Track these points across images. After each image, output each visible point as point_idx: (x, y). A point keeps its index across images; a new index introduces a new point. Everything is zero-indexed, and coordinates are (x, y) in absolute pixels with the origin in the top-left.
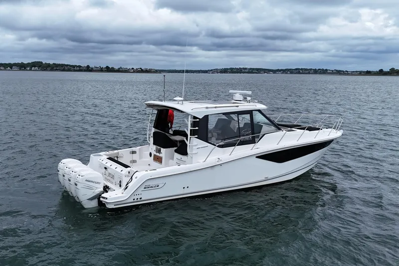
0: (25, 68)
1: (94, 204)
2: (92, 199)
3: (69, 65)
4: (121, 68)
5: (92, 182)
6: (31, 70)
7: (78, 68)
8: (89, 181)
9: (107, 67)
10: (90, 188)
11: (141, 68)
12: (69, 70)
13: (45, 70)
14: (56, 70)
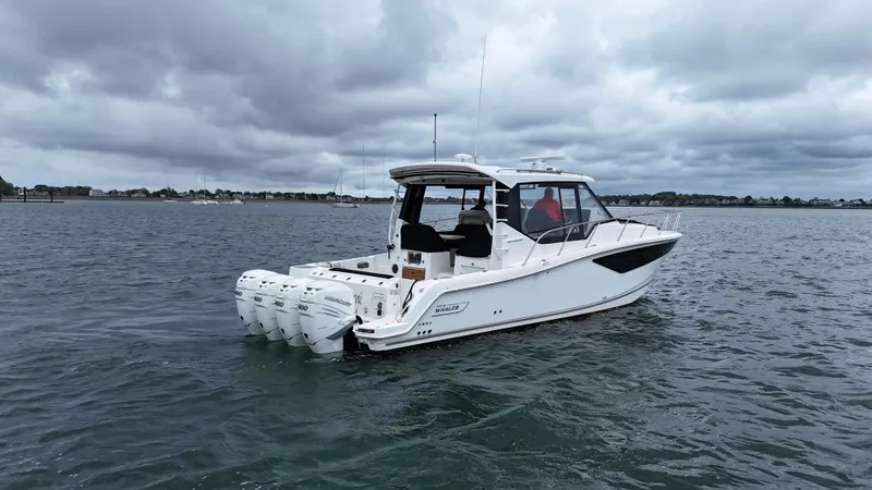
0: (639, 202)
1: (338, 346)
2: (334, 337)
3: (713, 196)
4: (816, 199)
5: (338, 301)
6: (647, 205)
7: (728, 202)
8: (332, 300)
9: (786, 199)
10: (332, 313)
11: (861, 200)
12: (712, 205)
13: (670, 205)
14: (690, 205)
